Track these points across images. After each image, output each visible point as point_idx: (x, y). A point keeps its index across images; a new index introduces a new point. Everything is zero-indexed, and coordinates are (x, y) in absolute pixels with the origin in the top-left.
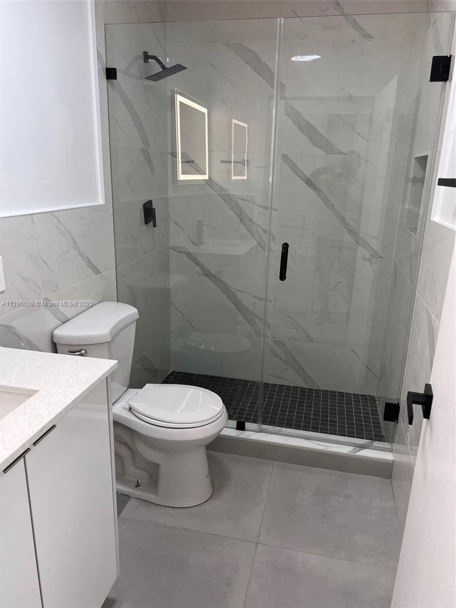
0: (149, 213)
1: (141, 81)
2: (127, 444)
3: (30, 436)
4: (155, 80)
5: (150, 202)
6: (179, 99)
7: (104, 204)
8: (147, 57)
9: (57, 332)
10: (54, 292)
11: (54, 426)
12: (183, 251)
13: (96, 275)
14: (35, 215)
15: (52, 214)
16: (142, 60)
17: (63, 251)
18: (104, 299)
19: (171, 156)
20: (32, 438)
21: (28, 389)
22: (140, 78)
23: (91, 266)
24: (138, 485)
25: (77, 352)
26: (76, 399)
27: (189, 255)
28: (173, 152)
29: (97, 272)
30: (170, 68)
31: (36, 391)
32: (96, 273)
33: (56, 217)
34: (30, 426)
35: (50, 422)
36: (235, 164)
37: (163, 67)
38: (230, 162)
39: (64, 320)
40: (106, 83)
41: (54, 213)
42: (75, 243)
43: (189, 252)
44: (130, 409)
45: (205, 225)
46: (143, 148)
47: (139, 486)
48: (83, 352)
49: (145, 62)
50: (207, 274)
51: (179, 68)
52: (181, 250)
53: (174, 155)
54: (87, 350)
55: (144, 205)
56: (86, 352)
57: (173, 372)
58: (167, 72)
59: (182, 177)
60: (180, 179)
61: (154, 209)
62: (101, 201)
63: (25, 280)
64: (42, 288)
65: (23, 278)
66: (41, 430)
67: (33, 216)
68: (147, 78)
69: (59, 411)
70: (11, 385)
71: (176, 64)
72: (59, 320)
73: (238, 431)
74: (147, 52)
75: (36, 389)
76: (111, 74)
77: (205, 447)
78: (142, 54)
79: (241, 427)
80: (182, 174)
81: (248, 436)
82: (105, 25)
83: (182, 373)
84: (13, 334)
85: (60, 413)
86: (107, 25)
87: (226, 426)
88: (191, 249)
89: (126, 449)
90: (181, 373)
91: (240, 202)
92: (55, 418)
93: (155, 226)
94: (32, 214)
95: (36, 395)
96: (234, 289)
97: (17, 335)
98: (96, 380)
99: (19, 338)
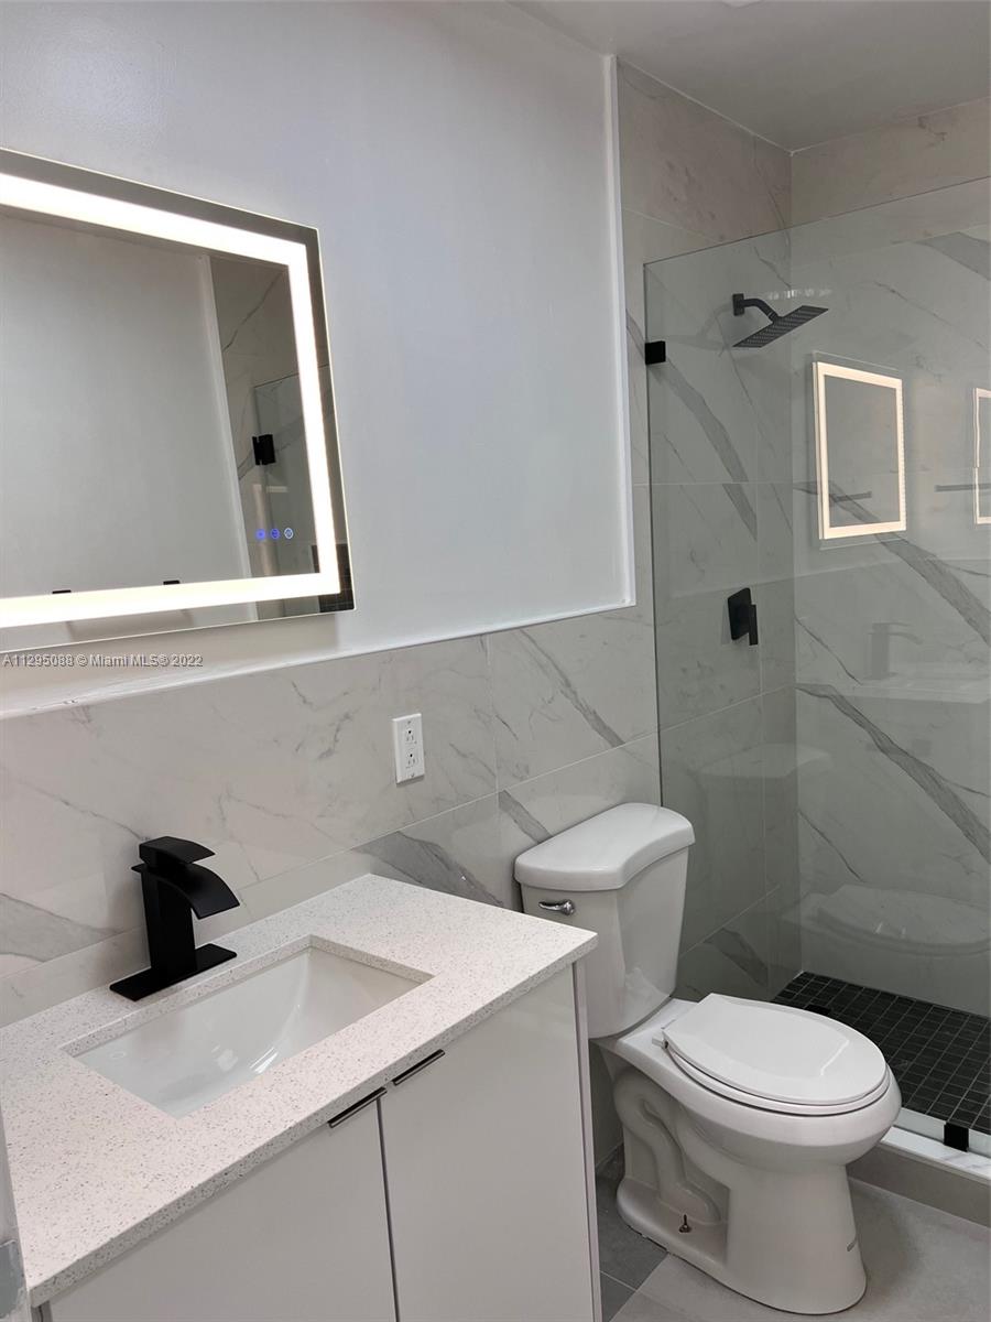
0: (741, 616)
1: (726, 352)
2: (663, 1124)
3: (387, 1065)
4: (759, 345)
5: (746, 593)
6: (824, 369)
7: (634, 604)
8: (740, 304)
9: (523, 861)
10: (522, 779)
11: (439, 1053)
12: (827, 694)
13: (613, 746)
14: (488, 637)
15: (523, 632)
16: (731, 312)
17: (543, 699)
18: (632, 796)
19: (804, 494)
20: (389, 1068)
21: (418, 971)
22: (726, 347)
23: (603, 729)
24: (685, 1229)
25: (554, 905)
26: (491, 1004)
27: (842, 703)
28: (808, 484)
29: (615, 741)
30: (786, 316)
31: (430, 977)
32: (610, 742)
33: (529, 637)
34: (393, 1044)
35: (430, 1042)
36: (984, 491)
37: (774, 316)
38: (970, 487)
39: (540, 835)
40: (645, 373)
41: (525, 630)
42: (568, 684)
43: (842, 697)
44: (667, 1044)
45: (897, 634)
46: (729, 486)
47: (688, 1230)
48: (568, 905)
49: (736, 314)
50: (885, 747)
51: (806, 313)
52: (823, 693)
53: (811, 489)
54: (576, 904)
55: (729, 599)
56: (573, 907)
57: (806, 974)
58: (782, 324)
59: (830, 533)
60: (826, 538)
61: (755, 606)
62: (628, 600)
63: (464, 756)
64: (496, 772)
65: (459, 752)
66: (410, 1056)
67: (483, 637)
68: (738, 345)
69: (453, 1023)
70: (393, 959)
71: (798, 307)
72: (531, 836)
73: (949, 1148)
74: (742, 295)
75: (431, 973)
76: (655, 353)
77: (844, 1168)
78: (729, 301)
79: (956, 1138)
80: (831, 526)
81: (975, 1166)
82: (644, 265)
83: (828, 979)
84: (435, 858)
85: (453, 1027)
86: (648, 266)
87: (895, 1123)
88: (846, 688)
89: (663, 1136)
90: (826, 979)
91: (965, 578)
92: (443, 1035)
93: (754, 641)
94: (481, 635)
95: (427, 984)
96: (956, 785)
97: (442, 860)
98: (541, 968)
99: (447, 866)
